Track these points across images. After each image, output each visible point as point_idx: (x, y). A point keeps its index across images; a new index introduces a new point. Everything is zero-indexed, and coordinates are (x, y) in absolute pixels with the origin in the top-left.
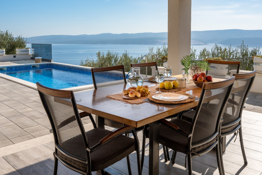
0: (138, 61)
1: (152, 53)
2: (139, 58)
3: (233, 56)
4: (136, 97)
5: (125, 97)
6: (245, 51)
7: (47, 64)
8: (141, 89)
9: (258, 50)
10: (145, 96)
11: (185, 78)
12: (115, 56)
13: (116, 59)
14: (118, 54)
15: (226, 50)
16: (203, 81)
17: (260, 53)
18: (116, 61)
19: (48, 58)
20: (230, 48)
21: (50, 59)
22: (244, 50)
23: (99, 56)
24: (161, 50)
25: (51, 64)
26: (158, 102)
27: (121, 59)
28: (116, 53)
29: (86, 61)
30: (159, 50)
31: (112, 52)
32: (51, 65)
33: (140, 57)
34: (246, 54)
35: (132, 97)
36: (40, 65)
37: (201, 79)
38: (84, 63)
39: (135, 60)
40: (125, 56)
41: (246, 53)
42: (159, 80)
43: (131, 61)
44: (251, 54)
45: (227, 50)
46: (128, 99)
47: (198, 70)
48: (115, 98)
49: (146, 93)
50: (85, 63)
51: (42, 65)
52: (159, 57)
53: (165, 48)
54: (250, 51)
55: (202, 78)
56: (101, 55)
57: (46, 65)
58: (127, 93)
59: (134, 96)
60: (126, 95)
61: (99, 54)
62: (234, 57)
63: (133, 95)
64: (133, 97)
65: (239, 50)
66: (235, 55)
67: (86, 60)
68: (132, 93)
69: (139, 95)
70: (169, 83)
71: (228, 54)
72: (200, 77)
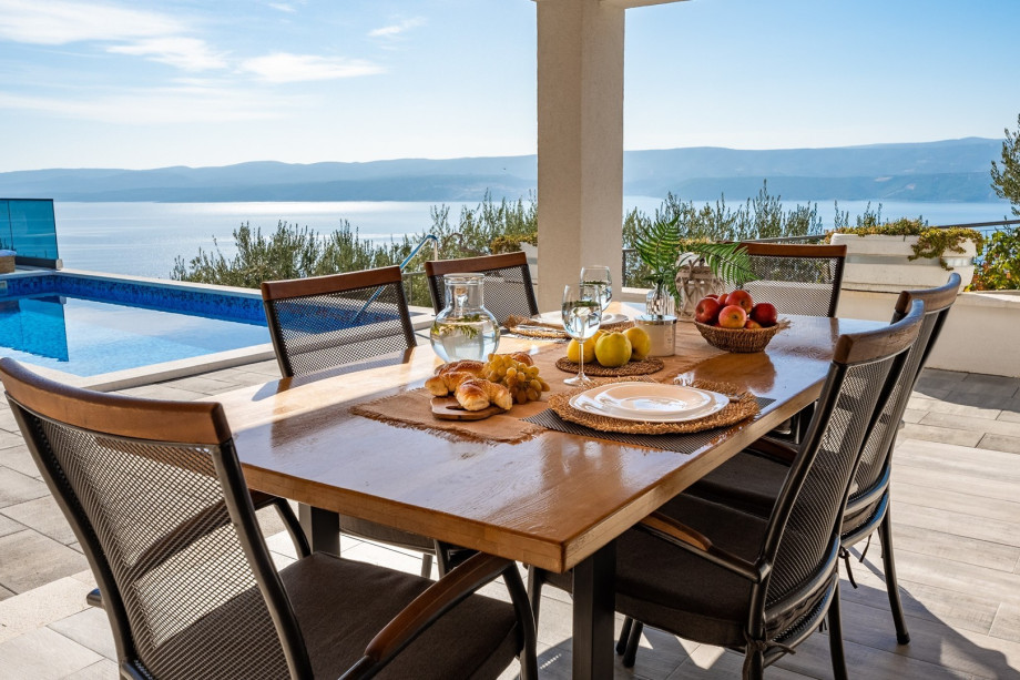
0: (391, 256)
1: (444, 230)
2: (397, 248)
3: (732, 236)
4: (494, 409)
5: (442, 409)
6: (770, 218)
7: (40, 278)
8: (511, 371)
9: (813, 214)
10: (528, 401)
11: (659, 313)
12: (306, 243)
13: (307, 252)
14: (315, 236)
15: (707, 212)
16: (743, 324)
17: (817, 221)
18: (308, 259)
19: (39, 253)
20: (721, 206)
21: (50, 257)
22: (767, 213)
23: (246, 244)
24: (476, 217)
25: (56, 277)
26: (606, 427)
27: (330, 252)
28: (309, 231)
29: (194, 262)
30: (469, 216)
31: (293, 229)
32: (58, 280)
33: (401, 244)
34: (775, 226)
35: (476, 407)
36: (10, 280)
37: (736, 317)
38: (189, 271)
39: (380, 254)
40: (343, 240)
41: (773, 222)
42: (587, 326)
43: (364, 261)
44: (790, 226)
45: (712, 215)
46: (459, 419)
47: (698, 280)
48: (396, 417)
49: (534, 388)
50: (193, 271)
51: (20, 280)
52: (470, 242)
53: (489, 209)
54: (787, 216)
55: (740, 313)
56: (253, 240)
57: (35, 280)
58: (443, 392)
59: (487, 404)
60: (439, 399)
61: (243, 235)
62: (736, 240)
63: (479, 399)
64: (480, 406)
65: (752, 214)
66: (739, 230)
67: (194, 258)
68: (472, 392)
69: (504, 398)
70: (618, 337)
71: (713, 226)
72: (731, 311)
